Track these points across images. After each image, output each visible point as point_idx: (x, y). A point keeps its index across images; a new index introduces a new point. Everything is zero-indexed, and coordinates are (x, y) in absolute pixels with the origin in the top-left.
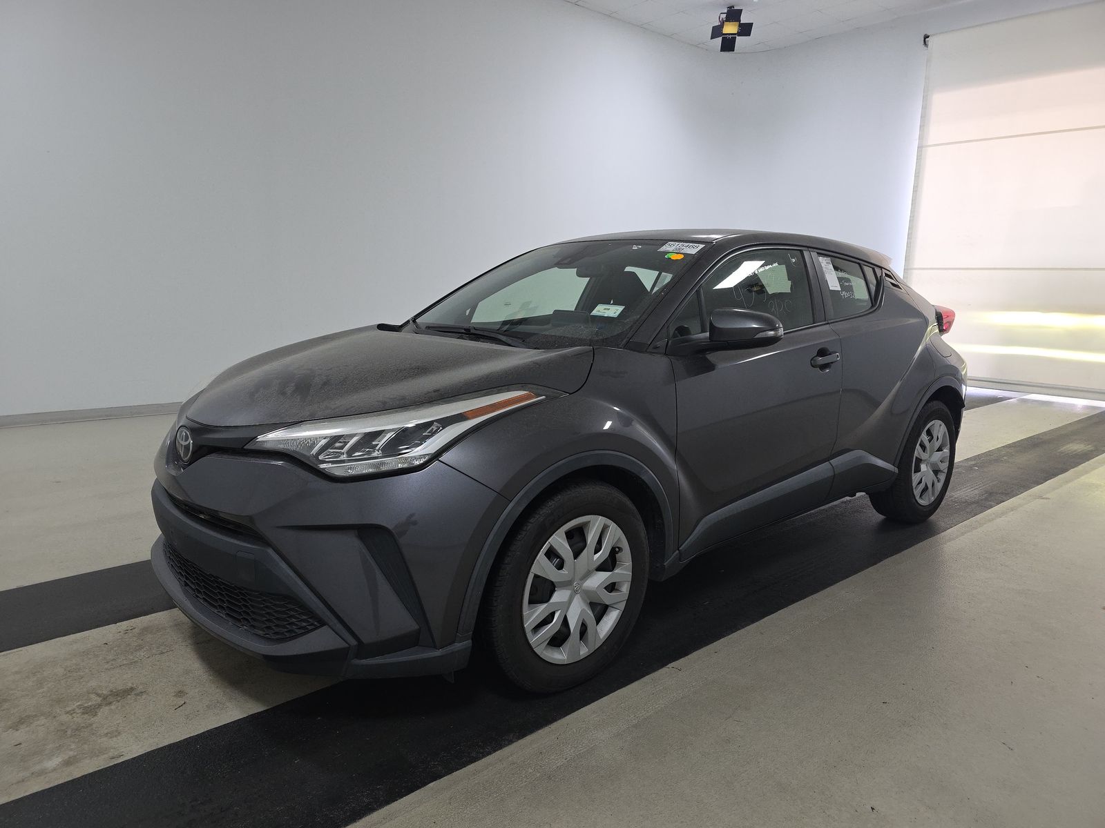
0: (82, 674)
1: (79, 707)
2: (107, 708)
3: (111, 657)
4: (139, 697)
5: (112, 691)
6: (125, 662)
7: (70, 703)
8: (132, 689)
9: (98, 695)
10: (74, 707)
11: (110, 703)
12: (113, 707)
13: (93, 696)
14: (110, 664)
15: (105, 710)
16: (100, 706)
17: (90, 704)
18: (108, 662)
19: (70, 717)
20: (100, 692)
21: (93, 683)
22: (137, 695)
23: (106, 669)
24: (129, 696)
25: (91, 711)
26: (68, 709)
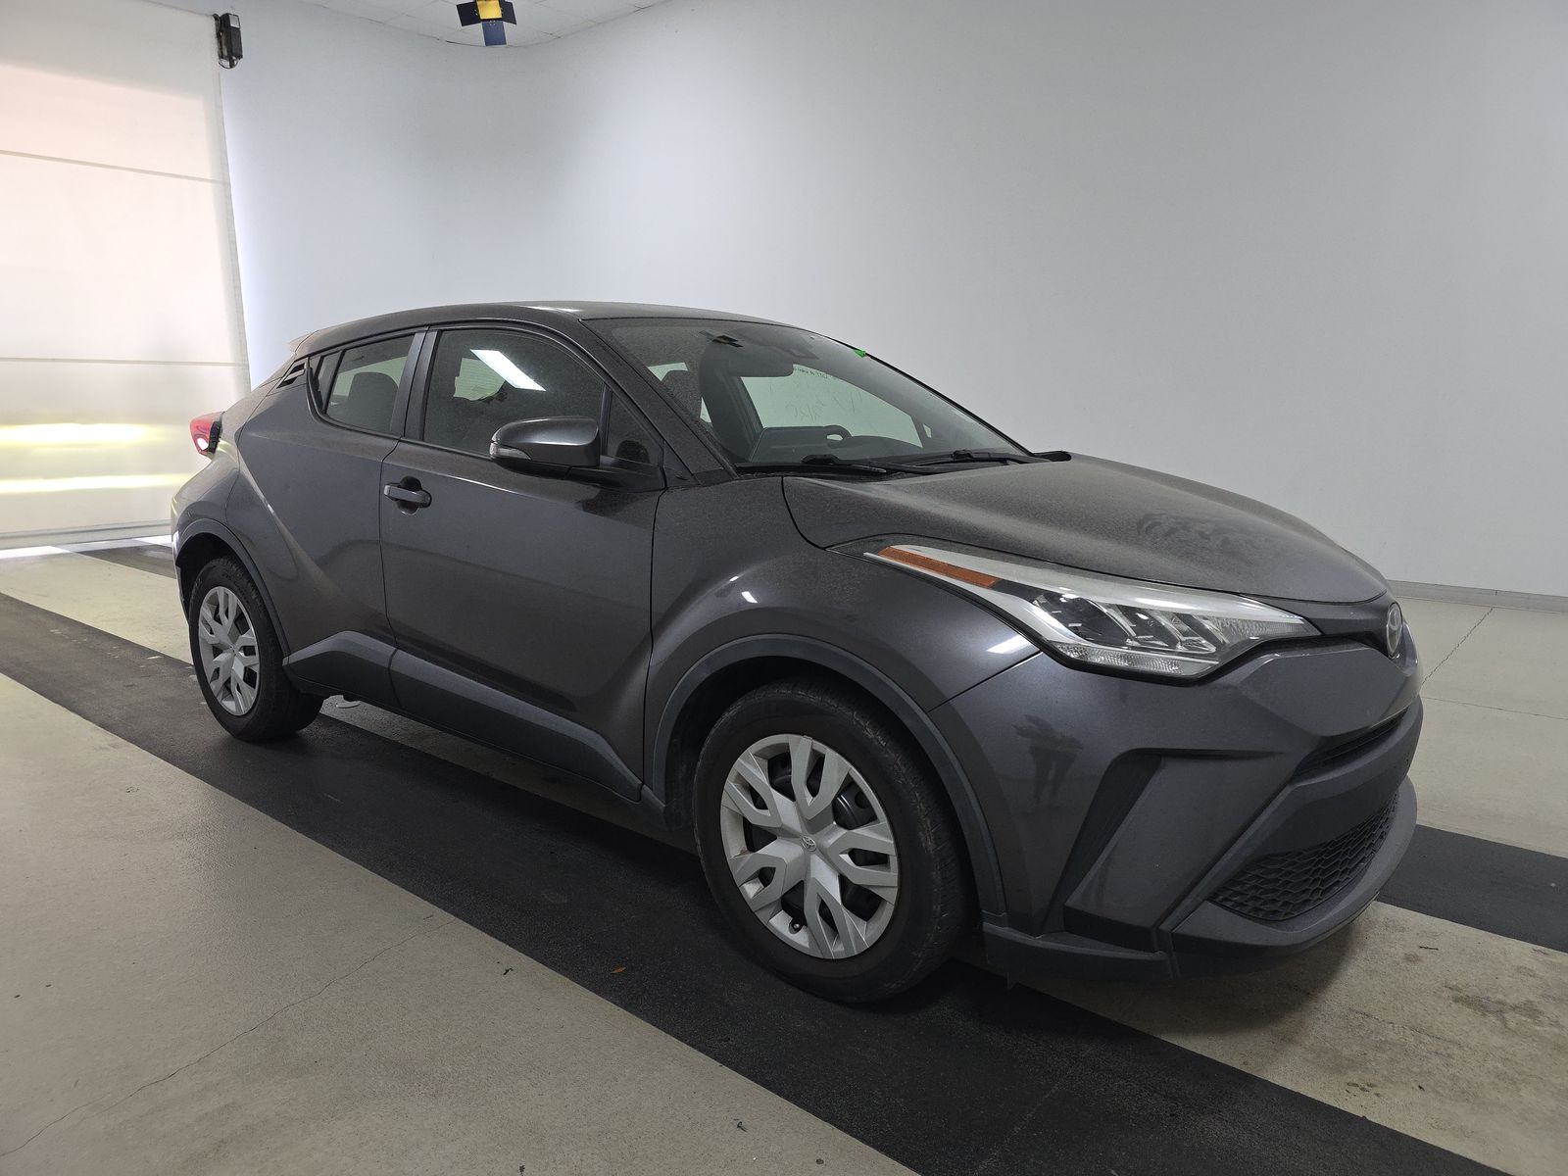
0: (1499, 1065)
1: (1540, 1024)
2: (1508, 1001)
3: (1436, 1060)
4: (1460, 986)
5: (1484, 1015)
6: (1427, 1039)
7: (1548, 1036)
8: (1456, 1000)
9: (1504, 1021)
10: (1548, 1028)
11: (1500, 1002)
12: (1500, 997)
13: (1512, 1025)
14: (1449, 1051)
15: (1511, 1000)
16: (1514, 1008)
17: (1524, 1019)
18: (1449, 1056)
19: (1560, 1020)
20: (1498, 1023)
21: (1497, 1040)
22: (1459, 990)
23: (1461, 1047)
24: (1470, 995)
25: (1530, 1010)
26: (1556, 1030)
